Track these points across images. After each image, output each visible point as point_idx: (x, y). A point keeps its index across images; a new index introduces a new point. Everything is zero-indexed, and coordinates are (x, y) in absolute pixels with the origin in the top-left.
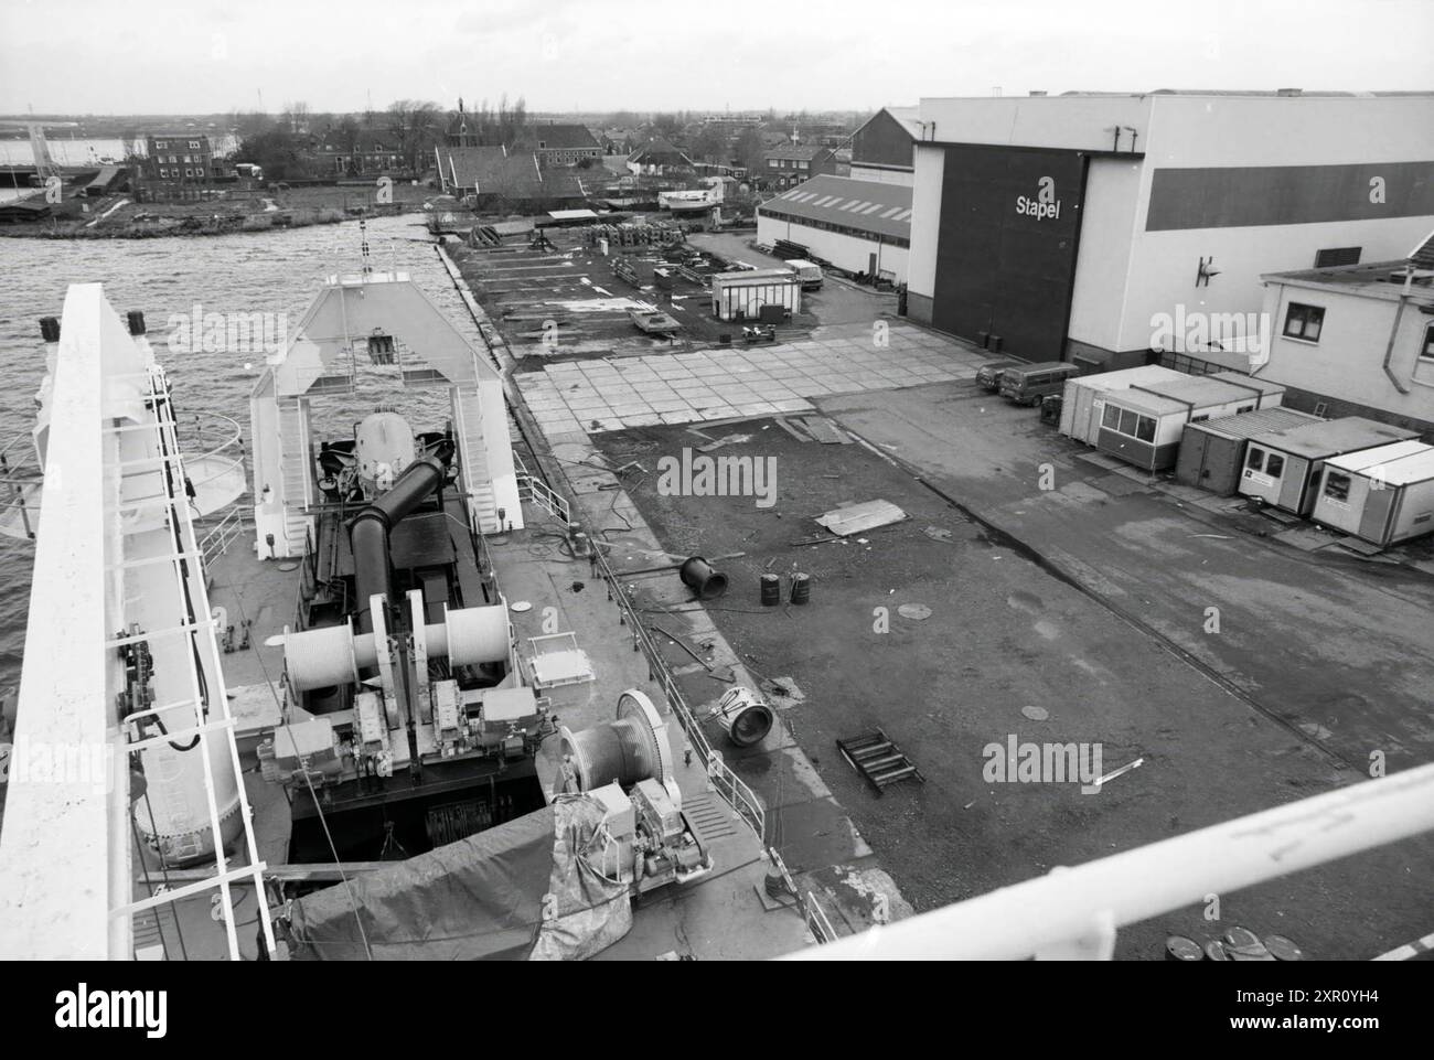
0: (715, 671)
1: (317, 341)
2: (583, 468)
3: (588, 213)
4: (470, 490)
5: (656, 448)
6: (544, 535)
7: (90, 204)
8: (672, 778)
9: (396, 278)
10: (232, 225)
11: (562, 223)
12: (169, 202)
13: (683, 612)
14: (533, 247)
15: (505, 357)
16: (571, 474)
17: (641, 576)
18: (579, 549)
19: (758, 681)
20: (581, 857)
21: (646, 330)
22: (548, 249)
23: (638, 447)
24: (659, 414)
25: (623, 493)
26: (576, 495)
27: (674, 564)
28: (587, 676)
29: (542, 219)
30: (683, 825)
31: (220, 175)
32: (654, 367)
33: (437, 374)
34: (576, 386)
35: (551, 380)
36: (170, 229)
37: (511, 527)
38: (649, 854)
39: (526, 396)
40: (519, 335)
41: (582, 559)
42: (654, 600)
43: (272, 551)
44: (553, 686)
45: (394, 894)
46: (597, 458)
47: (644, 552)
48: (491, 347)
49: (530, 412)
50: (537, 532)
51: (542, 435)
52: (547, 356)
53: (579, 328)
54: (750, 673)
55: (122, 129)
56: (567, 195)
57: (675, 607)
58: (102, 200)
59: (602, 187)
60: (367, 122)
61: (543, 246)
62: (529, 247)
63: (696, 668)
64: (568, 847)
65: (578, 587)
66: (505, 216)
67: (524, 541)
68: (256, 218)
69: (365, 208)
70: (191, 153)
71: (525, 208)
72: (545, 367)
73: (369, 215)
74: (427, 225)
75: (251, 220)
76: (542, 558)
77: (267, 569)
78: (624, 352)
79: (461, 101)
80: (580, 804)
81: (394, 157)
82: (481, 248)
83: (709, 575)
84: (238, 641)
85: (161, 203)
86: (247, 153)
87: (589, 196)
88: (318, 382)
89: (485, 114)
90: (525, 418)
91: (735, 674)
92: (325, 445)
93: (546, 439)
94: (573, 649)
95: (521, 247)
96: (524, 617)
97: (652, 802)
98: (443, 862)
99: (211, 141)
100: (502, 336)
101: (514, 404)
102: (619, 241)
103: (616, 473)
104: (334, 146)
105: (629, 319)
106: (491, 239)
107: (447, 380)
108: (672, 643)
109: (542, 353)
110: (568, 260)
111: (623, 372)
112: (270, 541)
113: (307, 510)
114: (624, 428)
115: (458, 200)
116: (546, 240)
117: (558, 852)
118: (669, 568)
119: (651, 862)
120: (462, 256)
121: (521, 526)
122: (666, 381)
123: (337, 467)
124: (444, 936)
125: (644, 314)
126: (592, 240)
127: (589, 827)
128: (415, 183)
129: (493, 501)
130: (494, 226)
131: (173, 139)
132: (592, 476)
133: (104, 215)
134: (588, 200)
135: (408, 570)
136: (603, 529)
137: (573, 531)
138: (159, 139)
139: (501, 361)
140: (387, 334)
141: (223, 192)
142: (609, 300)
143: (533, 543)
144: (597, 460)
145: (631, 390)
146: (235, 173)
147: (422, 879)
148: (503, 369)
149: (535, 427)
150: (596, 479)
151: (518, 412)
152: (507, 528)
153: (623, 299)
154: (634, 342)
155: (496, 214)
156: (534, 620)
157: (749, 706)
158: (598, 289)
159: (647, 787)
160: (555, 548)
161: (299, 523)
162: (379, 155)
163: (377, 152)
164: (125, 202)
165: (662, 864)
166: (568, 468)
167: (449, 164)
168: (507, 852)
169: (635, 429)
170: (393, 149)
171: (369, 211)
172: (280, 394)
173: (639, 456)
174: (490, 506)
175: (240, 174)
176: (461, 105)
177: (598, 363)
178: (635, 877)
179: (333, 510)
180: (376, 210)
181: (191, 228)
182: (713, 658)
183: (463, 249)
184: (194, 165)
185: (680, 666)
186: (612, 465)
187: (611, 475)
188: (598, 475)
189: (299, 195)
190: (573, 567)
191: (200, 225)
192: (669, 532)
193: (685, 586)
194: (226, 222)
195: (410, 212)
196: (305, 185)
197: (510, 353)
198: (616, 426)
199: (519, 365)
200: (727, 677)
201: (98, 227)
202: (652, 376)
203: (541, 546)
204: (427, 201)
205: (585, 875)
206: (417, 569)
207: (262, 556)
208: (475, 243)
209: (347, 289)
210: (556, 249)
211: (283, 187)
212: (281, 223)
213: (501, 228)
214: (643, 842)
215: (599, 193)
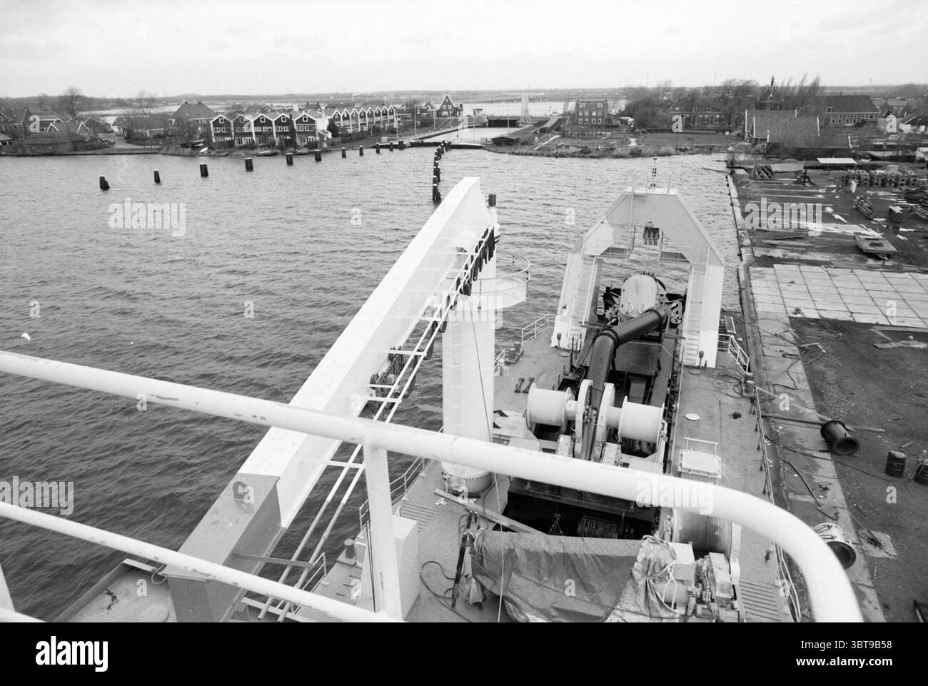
0: (821, 507)
1: (612, 225)
2: (775, 339)
3: (850, 161)
4: (684, 335)
5: (839, 337)
6: (727, 376)
7: (539, 137)
8: (737, 560)
9: (668, 192)
10: (608, 153)
11: (826, 167)
12: (579, 138)
13: (814, 457)
14: (796, 182)
15: (749, 254)
16: (766, 340)
17: (790, 422)
18: (747, 391)
19: (857, 527)
20: (651, 582)
21: (865, 251)
22: (807, 185)
23: (824, 333)
24: (852, 313)
25: (800, 362)
26: (764, 356)
27: (821, 422)
28: (715, 474)
29: (811, 163)
30: (733, 594)
31: (610, 124)
32: (862, 279)
33: (682, 256)
34: (792, 282)
35: (775, 274)
36: (573, 153)
37: (706, 365)
38: (700, 600)
39: (754, 283)
40: (763, 241)
41: (746, 398)
42: (794, 442)
43: (559, 343)
44: (690, 473)
45: (532, 550)
46: (790, 335)
47: (800, 407)
48: (741, 246)
49: (752, 294)
50: (722, 373)
51: (755, 309)
52: (778, 258)
53: (810, 242)
54: (852, 519)
55: (565, 97)
56: (835, 147)
57: (808, 452)
58: (546, 135)
59: (868, 141)
60: (705, 93)
61: (804, 182)
62: (794, 182)
63: (809, 499)
64: (643, 569)
65: (736, 416)
66: (784, 159)
67: (712, 376)
68: (622, 150)
69: (689, 148)
70: (597, 110)
71: (798, 154)
72: (775, 265)
73: (690, 152)
74: (726, 161)
75: (619, 150)
76: (719, 390)
77: (553, 352)
78: (840, 264)
79: (773, 78)
80: (659, 547)
81: (718, 116)
82: (758, 180)
83: (843, 436)
84: (524, 388)
85: (574, 138)
86: (629, 111)
87: (854, 148)
88: (608, 250)
89: (788, 88)
90: (747, 296)
91: (839, 515)
92: (608, 289)
93: (756, 314)
94: (713, 453)
95: (787, 181)
96: (692, 424)
97: (715, 570)
98: (565, 545)
99: (610, 103)
100: (751, 240)
101: (743, 287)
102: (868, 184)
103: (800, 348)
104: (680, 108)
105: (853, 241)
106: (767, 174)
107: (688, 262)
108: (796, 475)
109: (776, 256)
110: (821, 194)
111: (833, 278)
112: (559, 337)
113: (583, 324)
114: (819, 318)
115: (754, 145)
116: (808, 178)
117: (636, 570)
118: (815, 423)
119: (699, 607)
120: (742, 183)
121: (713, 366)
122: (867, 290)
123: (611, 303)
124: (553, 587)
125: (867, 239)
126: (846, 181)
127: (660, 565)
128: (727, 133)
129: (698, 345)
130: (771, 165)
131: (589, 102)
132: (780, 345)
133: (544, 144)
134: (853, 151)
135: (624, 373)
136: (774, 383)
137: (747, 378)
138: (582, 102)
139: (744, 257)
140: (655, 227)
141: (608, 133)
142: (842, 225)
143: (717, 379)
144: (789, 336)
145: (836, 292)
146: (619, 122)
147: (550, 549)
148: (744, 262)
149: (752, 305)
150: (783, 348)
151: (744, 292)
152: (703, 365)
153: (856, 226)
154: (851, 258)
155: (777, 158)
156: (698, 427)
157: (836, 540)
158: (837, 217)
159: (716, 558)
160: (731, 386)
161: (576, 330)
162: (709, 114)
163: (707, 112)
164: (558, 136)
165: (707, 612)
166: (765, 336)
167: (753, 122)
168: (603, 556)
169: (828, 320)
170: (718, 110)
171: (691, 149)
172: (586, 253)
173: (823, 340)
174: (696, 348)
175: (621, 123)
176: (772, 82)
177: (815, 268)
178: (686, 612)
179: (597, 328)
180: (696, 149)
181: (585, 153)
182: (825, 497)
183: (745, 180)
184: (597, 117)
185: (795, 493)
186: (798, 342)
187: (795, 348)
188: (785, 346)
189: (650, 137)
190: (738, 402)
191: (590, 152)
192: (826, 398)
193: (823, 439)
194: (604, 151)
195: (716, 152)
196: (657, 131)
197: (753, 252)
198: (812, 314)
199: (756, 261)
200: (832, 515)
201: (539, 150)
202: (858, 285)
203: (722, 382)
204: (732, 146)
205: (650, 594)
206: (629, 374)
207: (553, 345)
208: (755, 176)
209: (636, 196)
210: (814, 185)
211: (643, 132)
212: (636, 154)
213: (775, 167)
214: (697, 591)
215: (865, 145)
